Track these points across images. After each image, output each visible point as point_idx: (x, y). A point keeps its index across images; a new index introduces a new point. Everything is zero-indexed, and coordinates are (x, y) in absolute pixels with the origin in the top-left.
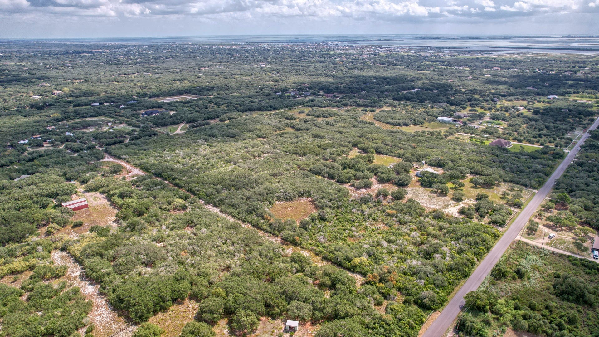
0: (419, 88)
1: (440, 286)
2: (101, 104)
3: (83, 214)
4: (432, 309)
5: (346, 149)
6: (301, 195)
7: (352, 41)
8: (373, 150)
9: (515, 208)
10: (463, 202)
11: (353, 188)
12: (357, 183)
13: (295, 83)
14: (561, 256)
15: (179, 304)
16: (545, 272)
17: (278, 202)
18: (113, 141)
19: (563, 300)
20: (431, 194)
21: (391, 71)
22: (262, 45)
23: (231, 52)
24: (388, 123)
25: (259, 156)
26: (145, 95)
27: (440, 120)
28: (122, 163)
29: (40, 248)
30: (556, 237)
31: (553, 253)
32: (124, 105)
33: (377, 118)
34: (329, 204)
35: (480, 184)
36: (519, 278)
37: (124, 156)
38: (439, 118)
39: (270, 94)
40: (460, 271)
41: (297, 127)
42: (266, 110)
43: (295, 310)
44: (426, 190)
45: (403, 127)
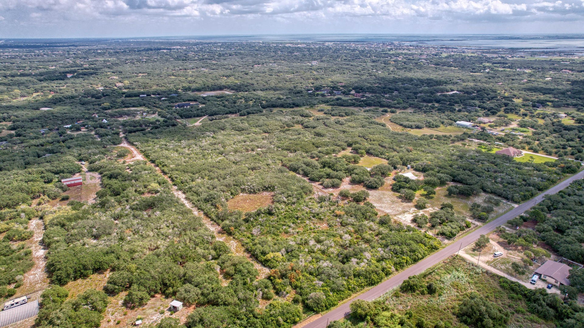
0: (457, 91)
1: (336, 290)
2: (148, 95)
3: (75, 190)
4: (314, 311)
5: (337, 148)
6: (266, 189)
7: (419, 41)
8: (363, 151)
9: (479, 221)
10: (425, 210)
11: (321, 187)
12: (327, 181)
13: (332, 82)
14: (493, 276)
15: (100, 273)
16: (463, 290)
17: (241, 194)
18: (135, 129)
19: (461, 322)
20: (396, 199)
21: (441, 72)
22: (327, 44)
23: (291, 51)
24: (401, 125)
25: (253, 150)
26: (189, 89)
27: (458, 124)
28: (132, 149)
29: (23, 214)
30: (504, 256)
31: (487, 272)
32: (166, 97)
33: (392, 120)
34: (285, 200)
35: (454, 194)
36: (429, 293)
37: (136, 143)
38: (458, 122)
39: (302, 91)
40: (366, 278)
41: (305, 124)
42: (288, 107)
43: (183, 292)
44: (394, 195)
45: (415, 130)
